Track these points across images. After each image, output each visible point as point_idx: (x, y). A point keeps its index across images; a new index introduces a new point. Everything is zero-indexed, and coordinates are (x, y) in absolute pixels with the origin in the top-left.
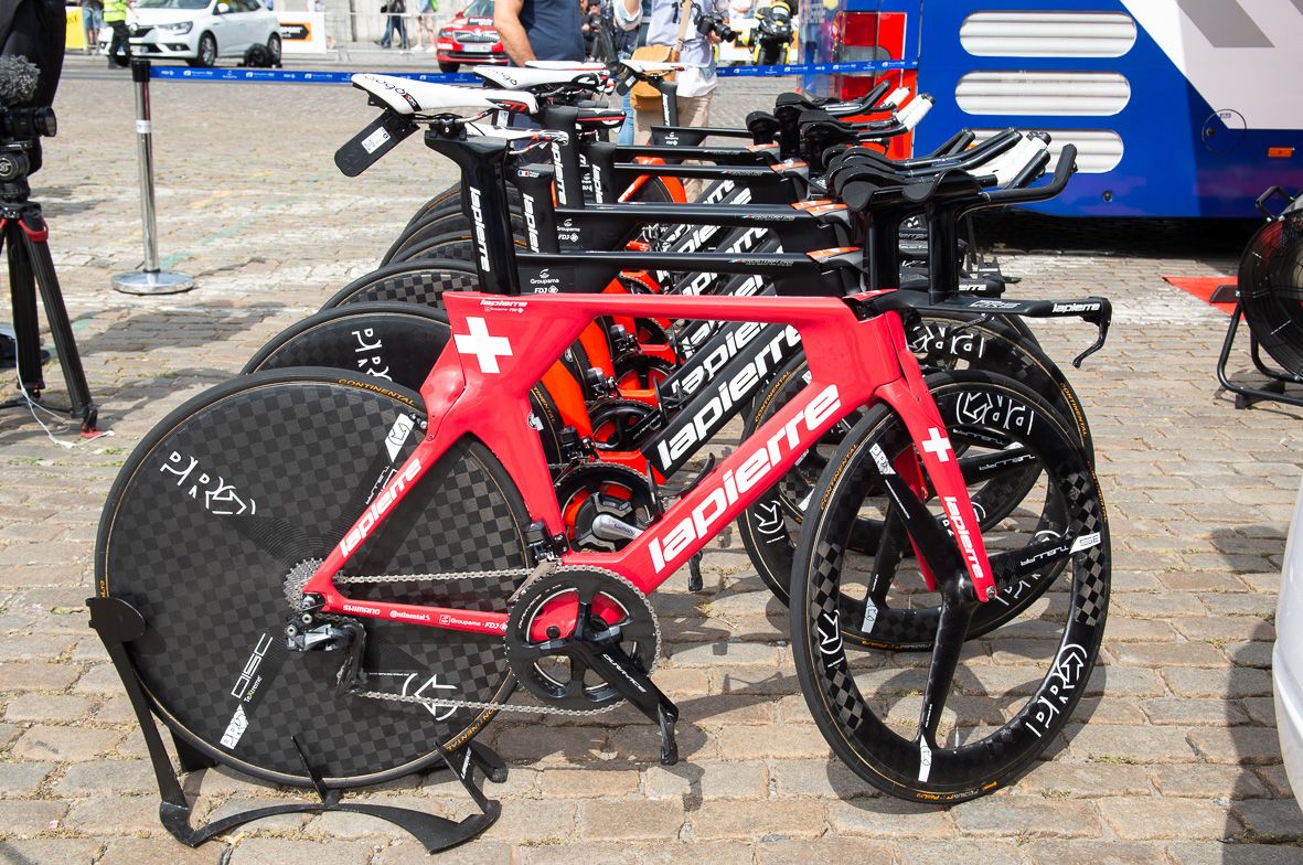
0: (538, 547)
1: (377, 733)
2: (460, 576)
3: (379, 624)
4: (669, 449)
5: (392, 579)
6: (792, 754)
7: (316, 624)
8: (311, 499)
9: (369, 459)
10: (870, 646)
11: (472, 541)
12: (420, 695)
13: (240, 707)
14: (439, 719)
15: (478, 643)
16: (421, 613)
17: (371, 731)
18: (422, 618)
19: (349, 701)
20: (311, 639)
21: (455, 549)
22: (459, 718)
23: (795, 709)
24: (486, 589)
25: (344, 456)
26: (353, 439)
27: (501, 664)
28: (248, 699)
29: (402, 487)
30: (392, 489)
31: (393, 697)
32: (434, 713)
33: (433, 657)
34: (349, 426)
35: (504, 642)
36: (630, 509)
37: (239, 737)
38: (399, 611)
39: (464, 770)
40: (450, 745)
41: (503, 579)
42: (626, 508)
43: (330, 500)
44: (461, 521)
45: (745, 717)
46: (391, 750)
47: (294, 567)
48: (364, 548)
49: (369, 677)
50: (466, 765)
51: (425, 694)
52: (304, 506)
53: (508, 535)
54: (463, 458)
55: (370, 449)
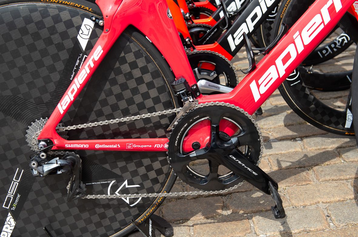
0: (183, 94)
1: (96, 218)
2: (136, 117)
3: (88, 153)
4: (234, 39)
5: (93, 124)
6: (332, 199)
7: (49, 158)
8: (35, 81)
9: (68, 50)
10: (350, 135)
11: (140, 96)
12: (118, 193)
13: (9, 214)
14: (131, 206)
15: (150, 158)
16: (114, 144)
17: (92, 217)
18: (115, 146)
19: (76, 202)
20: (47, 168)
21: (130, 102)
22: (144, 203)
23: (323, 173)
24: (152, 125)
25: (52, 50)
26: (56, 38)
27: (165, 169)
28: (13, 209)
29: (92, 65)
30: (86, 67)
31: (103, 196)
32: (128, 203)
33: (124, 169)
34: (53, 30)
35: (167, 155)
36: (216, 75)
37: (11, 232)
38: (101, 144)
39: (150, 233)
40: (140, 220)
41: (162, 117)
42: (214, 75)
43: (47, 80)
44: (132, 84)
45: (297, 181)
46: (105, 227)
47: (31, 125)
48: (73, 108)
49: (87, 186)
50: (150, 230)
51: (122, 192)
52: (31, 85)
53: (161, 90)
54: (128, 43)
55: (69, 44)
